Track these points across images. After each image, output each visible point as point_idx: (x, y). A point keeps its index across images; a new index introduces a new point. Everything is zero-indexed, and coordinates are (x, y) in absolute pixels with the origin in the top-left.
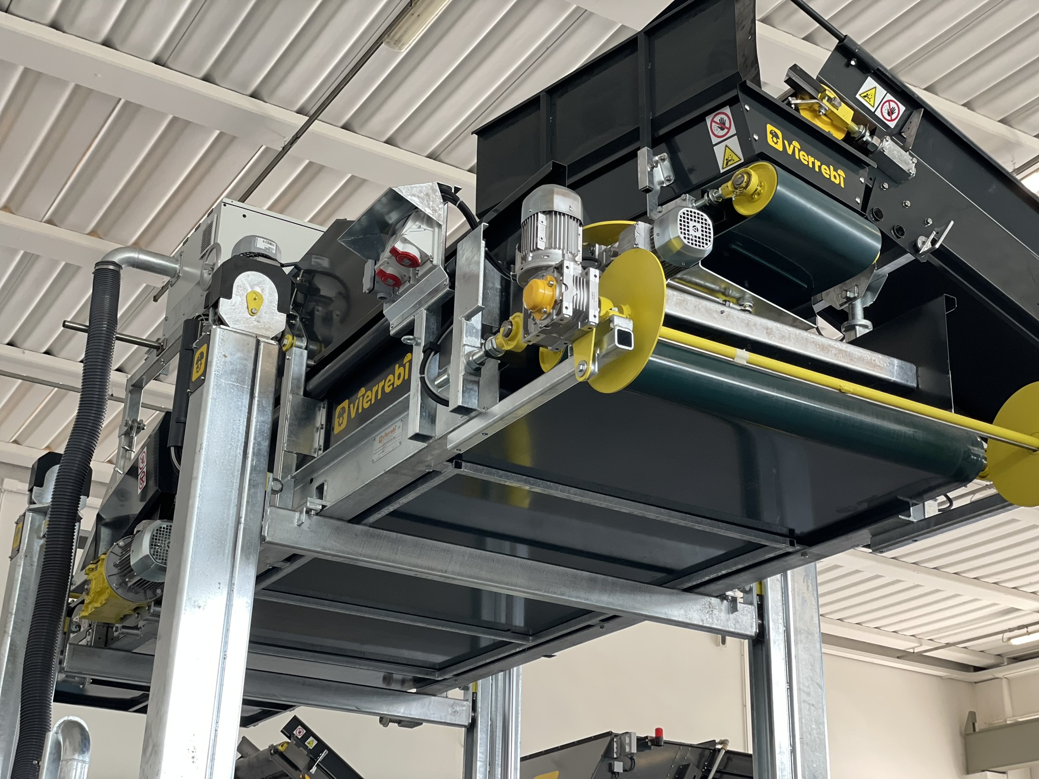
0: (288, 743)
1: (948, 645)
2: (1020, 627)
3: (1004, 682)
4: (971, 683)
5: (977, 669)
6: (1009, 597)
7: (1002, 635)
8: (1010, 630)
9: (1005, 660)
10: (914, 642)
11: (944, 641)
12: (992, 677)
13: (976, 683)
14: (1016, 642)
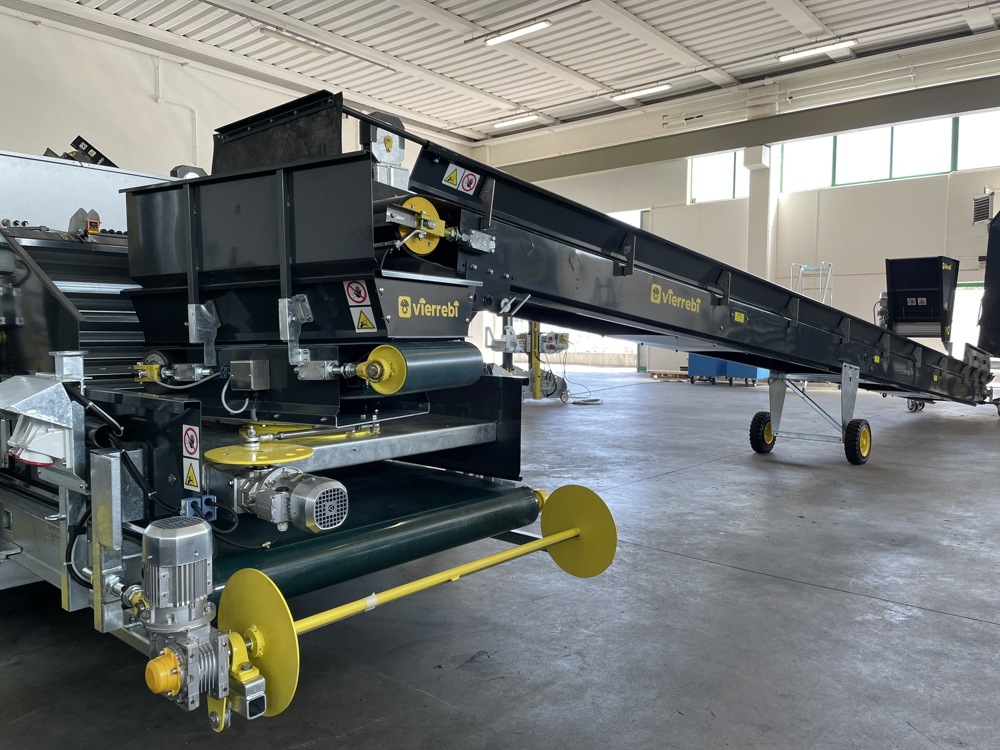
0: (76, 152)
1: (462, 127)
2: (499, 119)
3: (488, 148)
4: (472, 148)
5: (475, 141)
6: (496, 101)
7: (489, 122)
8: (494, 120)
9: (489, 136)
10: (446, 124)
11: (461, 125)
12: (482, 145)
13: (474, 148)
14: (496, 126)
